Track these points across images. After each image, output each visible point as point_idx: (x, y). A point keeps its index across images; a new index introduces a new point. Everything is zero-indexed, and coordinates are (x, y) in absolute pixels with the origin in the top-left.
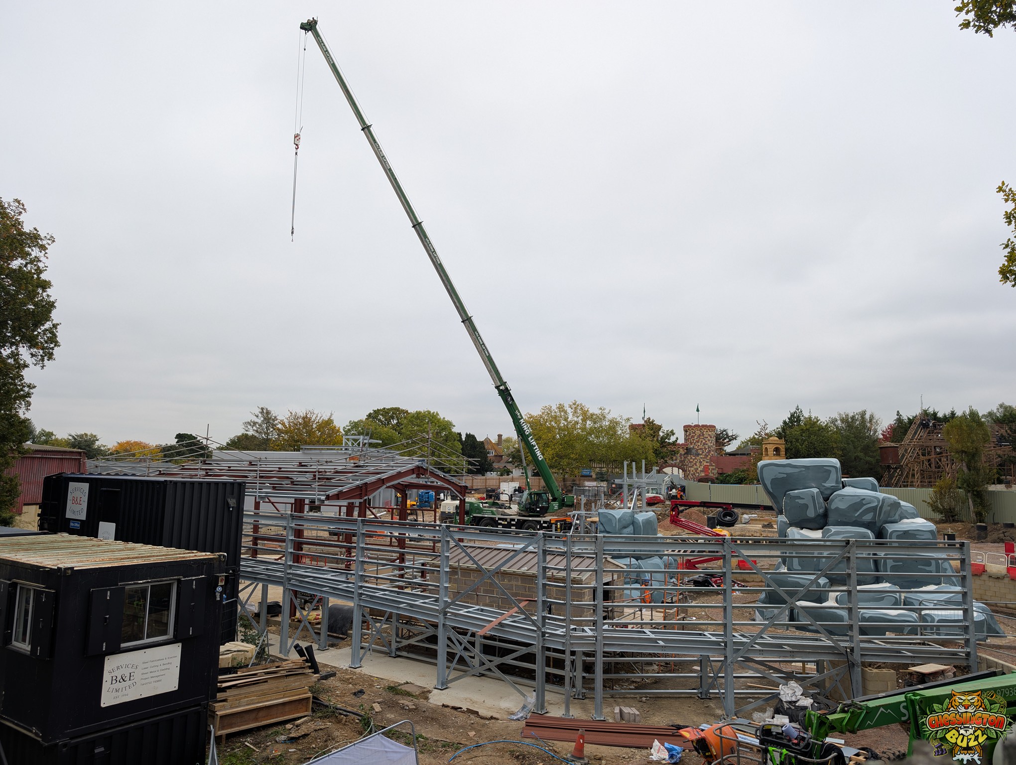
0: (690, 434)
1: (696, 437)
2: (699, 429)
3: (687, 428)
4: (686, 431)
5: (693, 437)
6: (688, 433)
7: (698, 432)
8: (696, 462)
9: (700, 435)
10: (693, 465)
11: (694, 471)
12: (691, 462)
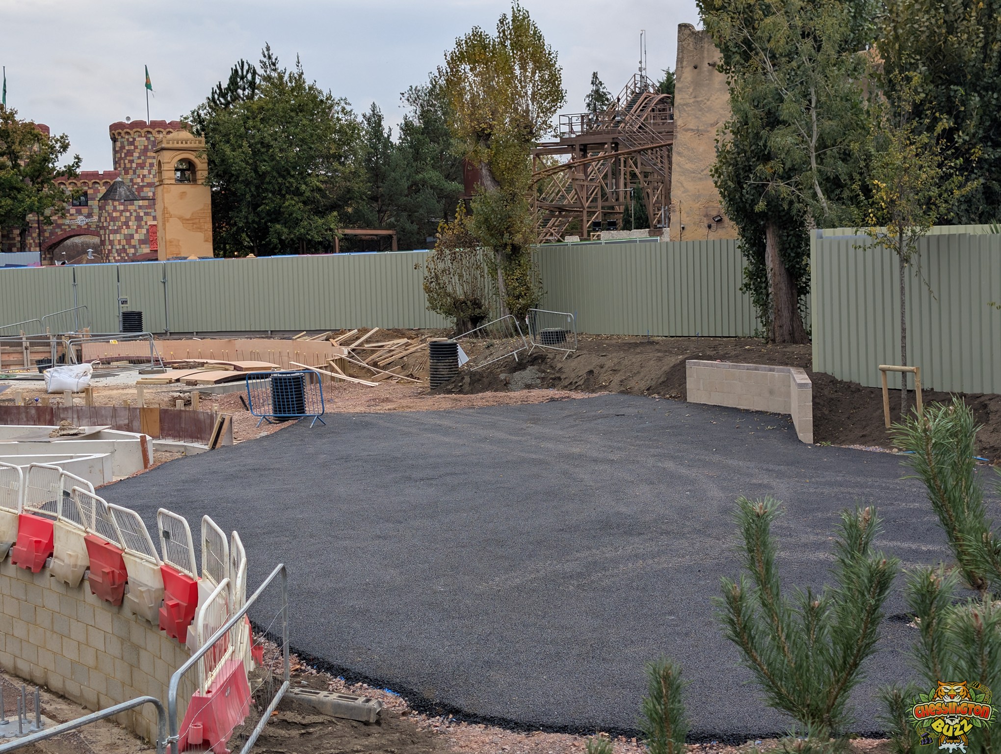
0: (122, 147)
1: (136, 155)
2: (143, 131)
3: (117, 131)
4: (114, 140)
5: (130, 153)
6: (118, 144)
7: (141, 142)
8: (128, 219)
9: (146, 150)
10: (120, 228)
11: (124, 242)
12: (114, 219)
